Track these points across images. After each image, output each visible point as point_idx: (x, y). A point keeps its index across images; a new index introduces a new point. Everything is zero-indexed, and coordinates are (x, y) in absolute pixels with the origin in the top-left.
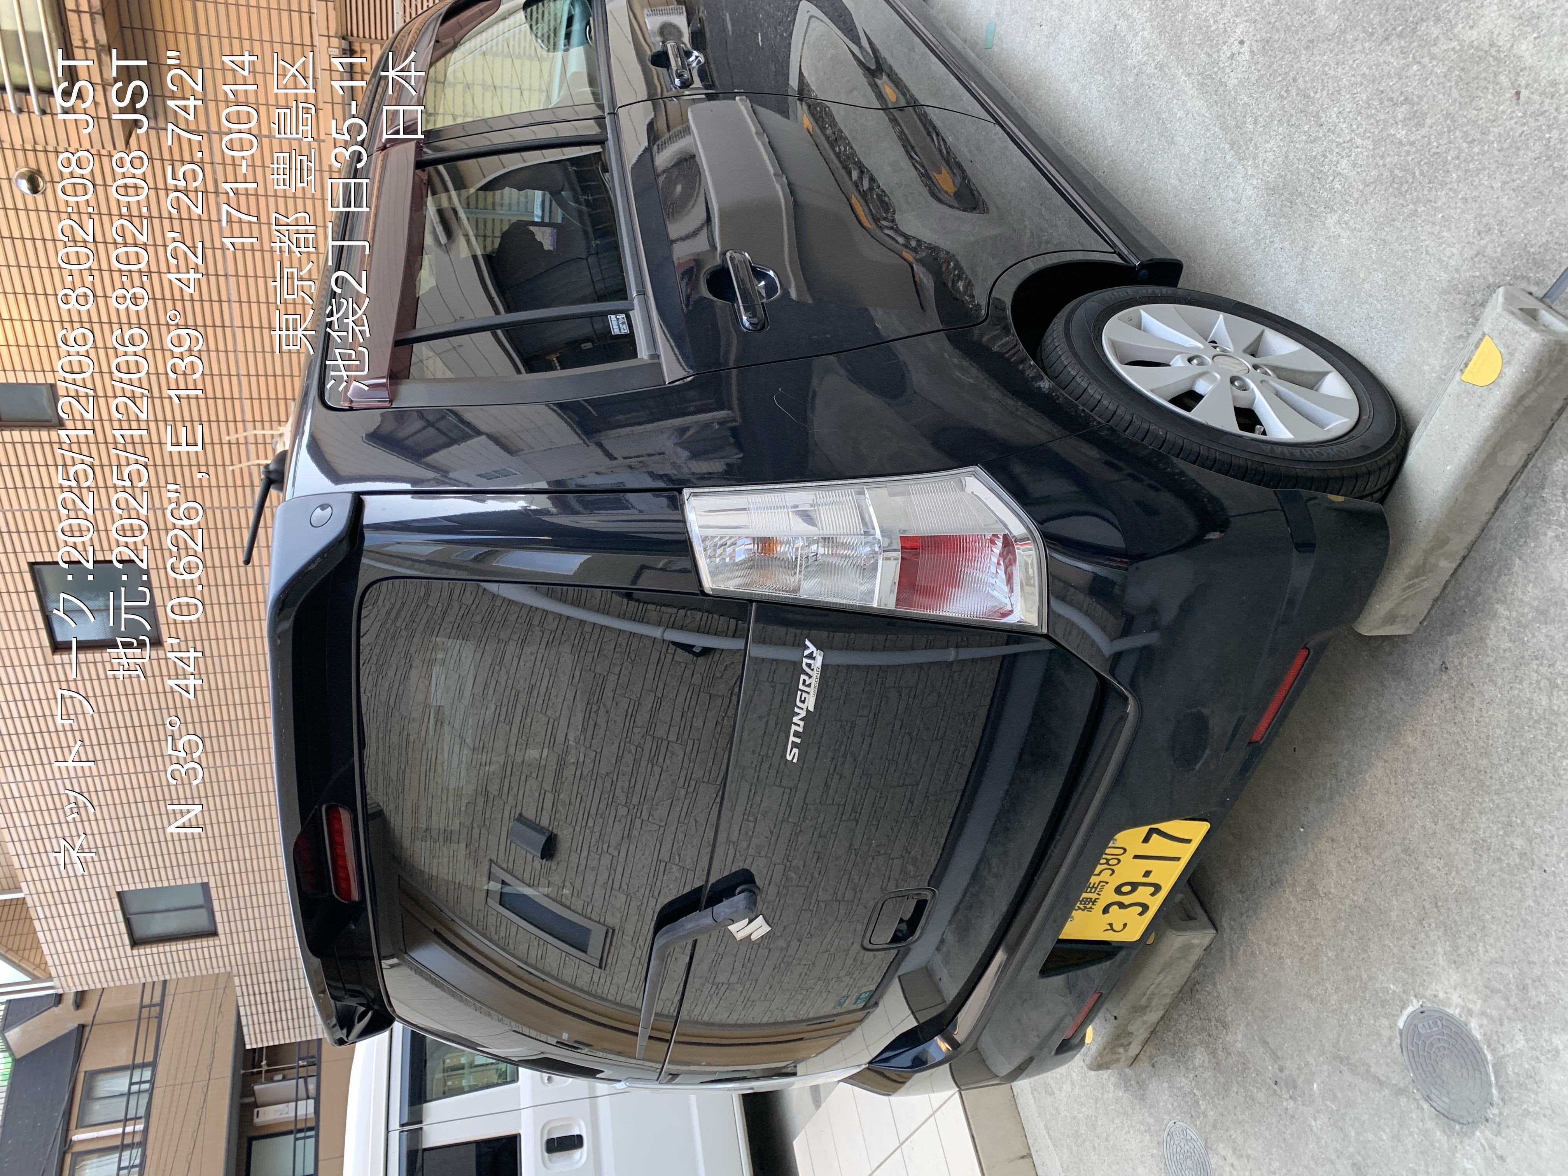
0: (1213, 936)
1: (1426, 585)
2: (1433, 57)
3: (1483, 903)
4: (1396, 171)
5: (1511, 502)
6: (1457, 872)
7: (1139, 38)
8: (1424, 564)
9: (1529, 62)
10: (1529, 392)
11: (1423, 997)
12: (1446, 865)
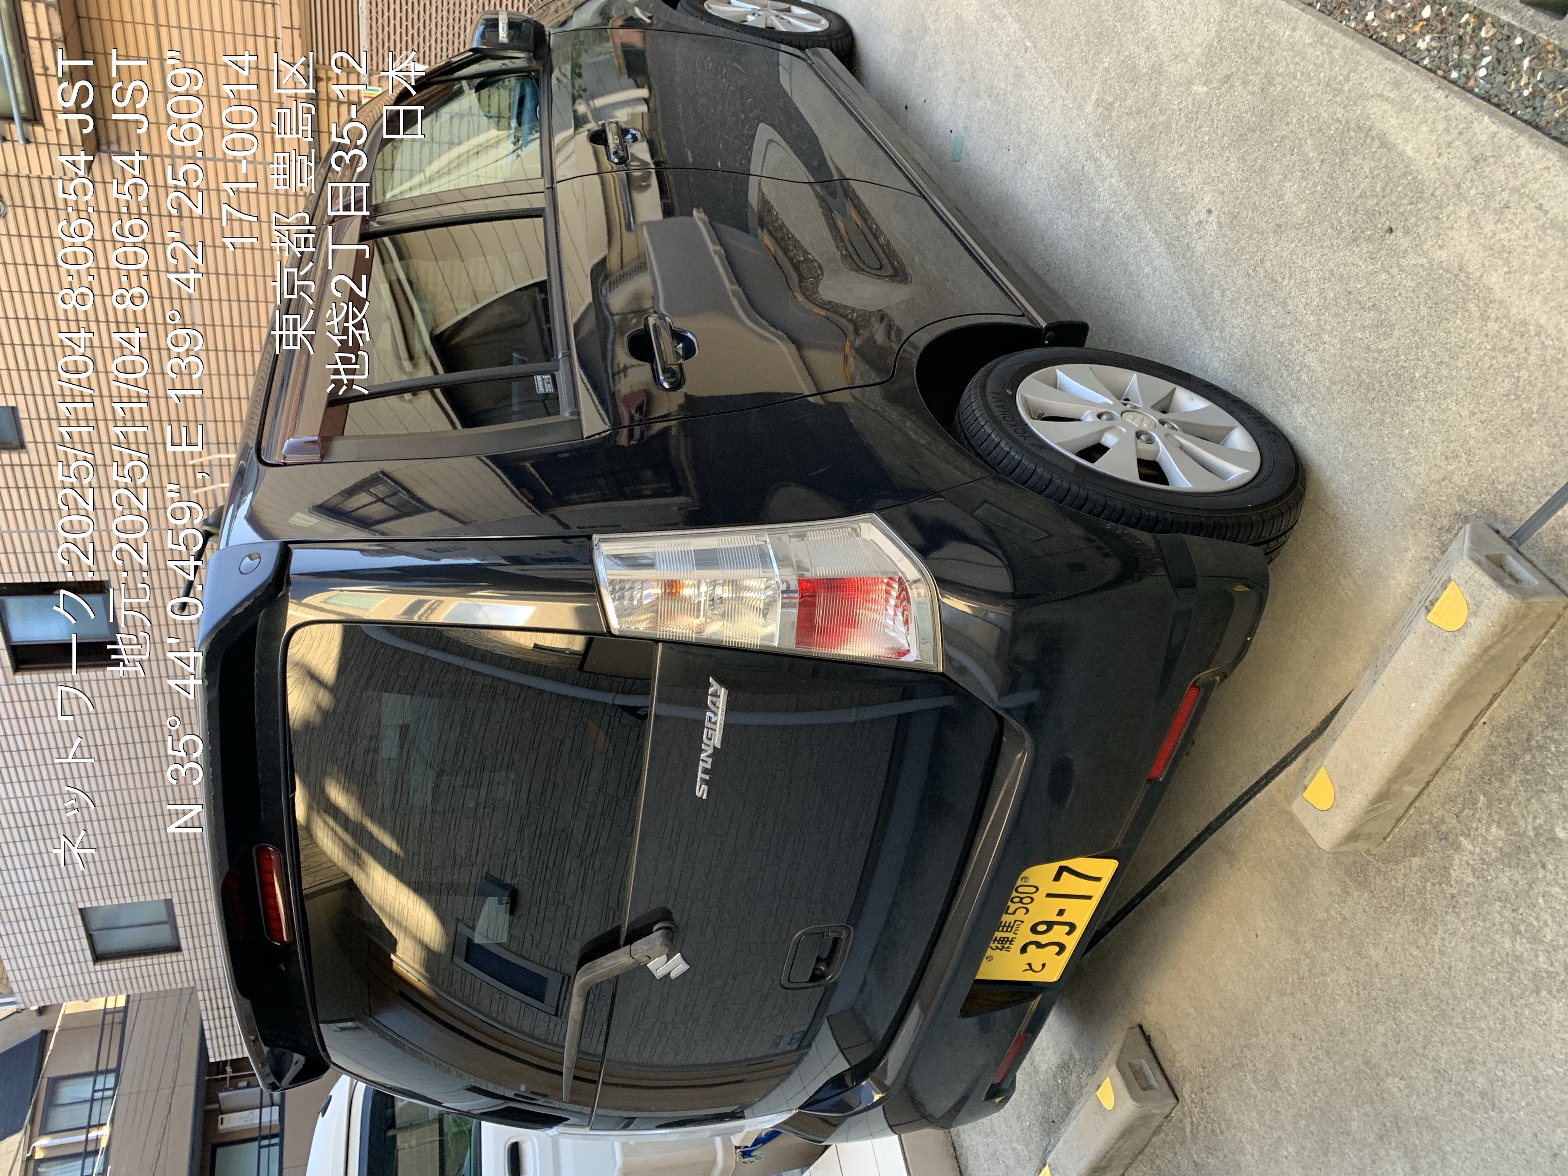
1: (1390, 807)
3: (1444, 1134)
5: (1476, 737)
6: (1418, 1096)
7: (1106, 184)
8: (1388, 790)
9: (1499, 295)
10: (1494, 644)
12: (1407, 1086)
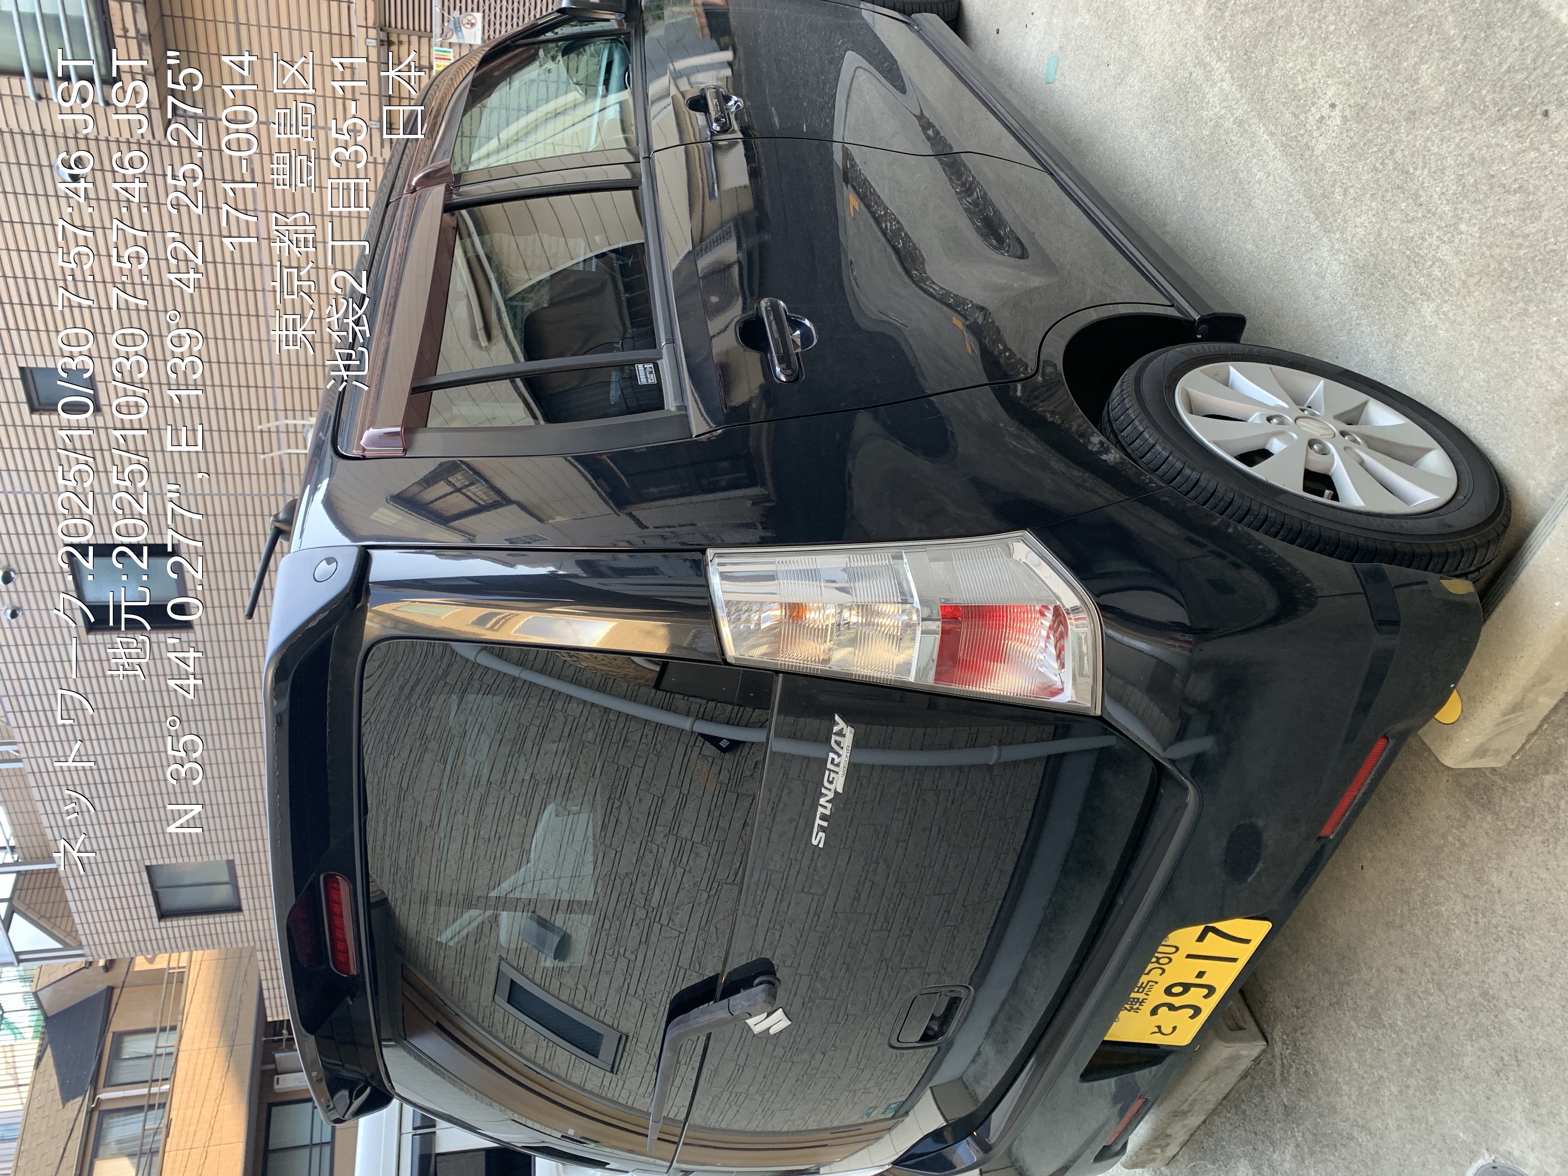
0: (1263, 1048)
1: (1522, 720)
2: (1553, 146)
4: (1506, 265)
7: (1216, 89)
8: (1523, 699)
11: (1497, 1151)
